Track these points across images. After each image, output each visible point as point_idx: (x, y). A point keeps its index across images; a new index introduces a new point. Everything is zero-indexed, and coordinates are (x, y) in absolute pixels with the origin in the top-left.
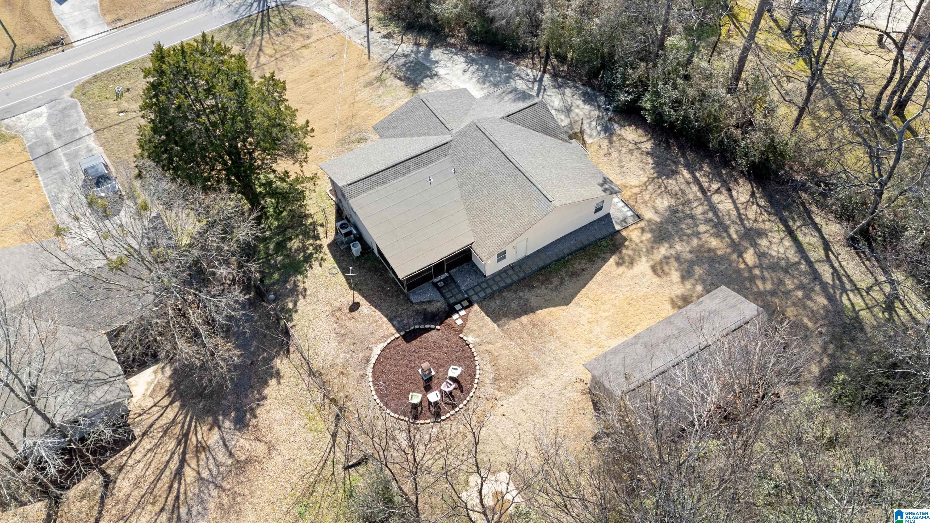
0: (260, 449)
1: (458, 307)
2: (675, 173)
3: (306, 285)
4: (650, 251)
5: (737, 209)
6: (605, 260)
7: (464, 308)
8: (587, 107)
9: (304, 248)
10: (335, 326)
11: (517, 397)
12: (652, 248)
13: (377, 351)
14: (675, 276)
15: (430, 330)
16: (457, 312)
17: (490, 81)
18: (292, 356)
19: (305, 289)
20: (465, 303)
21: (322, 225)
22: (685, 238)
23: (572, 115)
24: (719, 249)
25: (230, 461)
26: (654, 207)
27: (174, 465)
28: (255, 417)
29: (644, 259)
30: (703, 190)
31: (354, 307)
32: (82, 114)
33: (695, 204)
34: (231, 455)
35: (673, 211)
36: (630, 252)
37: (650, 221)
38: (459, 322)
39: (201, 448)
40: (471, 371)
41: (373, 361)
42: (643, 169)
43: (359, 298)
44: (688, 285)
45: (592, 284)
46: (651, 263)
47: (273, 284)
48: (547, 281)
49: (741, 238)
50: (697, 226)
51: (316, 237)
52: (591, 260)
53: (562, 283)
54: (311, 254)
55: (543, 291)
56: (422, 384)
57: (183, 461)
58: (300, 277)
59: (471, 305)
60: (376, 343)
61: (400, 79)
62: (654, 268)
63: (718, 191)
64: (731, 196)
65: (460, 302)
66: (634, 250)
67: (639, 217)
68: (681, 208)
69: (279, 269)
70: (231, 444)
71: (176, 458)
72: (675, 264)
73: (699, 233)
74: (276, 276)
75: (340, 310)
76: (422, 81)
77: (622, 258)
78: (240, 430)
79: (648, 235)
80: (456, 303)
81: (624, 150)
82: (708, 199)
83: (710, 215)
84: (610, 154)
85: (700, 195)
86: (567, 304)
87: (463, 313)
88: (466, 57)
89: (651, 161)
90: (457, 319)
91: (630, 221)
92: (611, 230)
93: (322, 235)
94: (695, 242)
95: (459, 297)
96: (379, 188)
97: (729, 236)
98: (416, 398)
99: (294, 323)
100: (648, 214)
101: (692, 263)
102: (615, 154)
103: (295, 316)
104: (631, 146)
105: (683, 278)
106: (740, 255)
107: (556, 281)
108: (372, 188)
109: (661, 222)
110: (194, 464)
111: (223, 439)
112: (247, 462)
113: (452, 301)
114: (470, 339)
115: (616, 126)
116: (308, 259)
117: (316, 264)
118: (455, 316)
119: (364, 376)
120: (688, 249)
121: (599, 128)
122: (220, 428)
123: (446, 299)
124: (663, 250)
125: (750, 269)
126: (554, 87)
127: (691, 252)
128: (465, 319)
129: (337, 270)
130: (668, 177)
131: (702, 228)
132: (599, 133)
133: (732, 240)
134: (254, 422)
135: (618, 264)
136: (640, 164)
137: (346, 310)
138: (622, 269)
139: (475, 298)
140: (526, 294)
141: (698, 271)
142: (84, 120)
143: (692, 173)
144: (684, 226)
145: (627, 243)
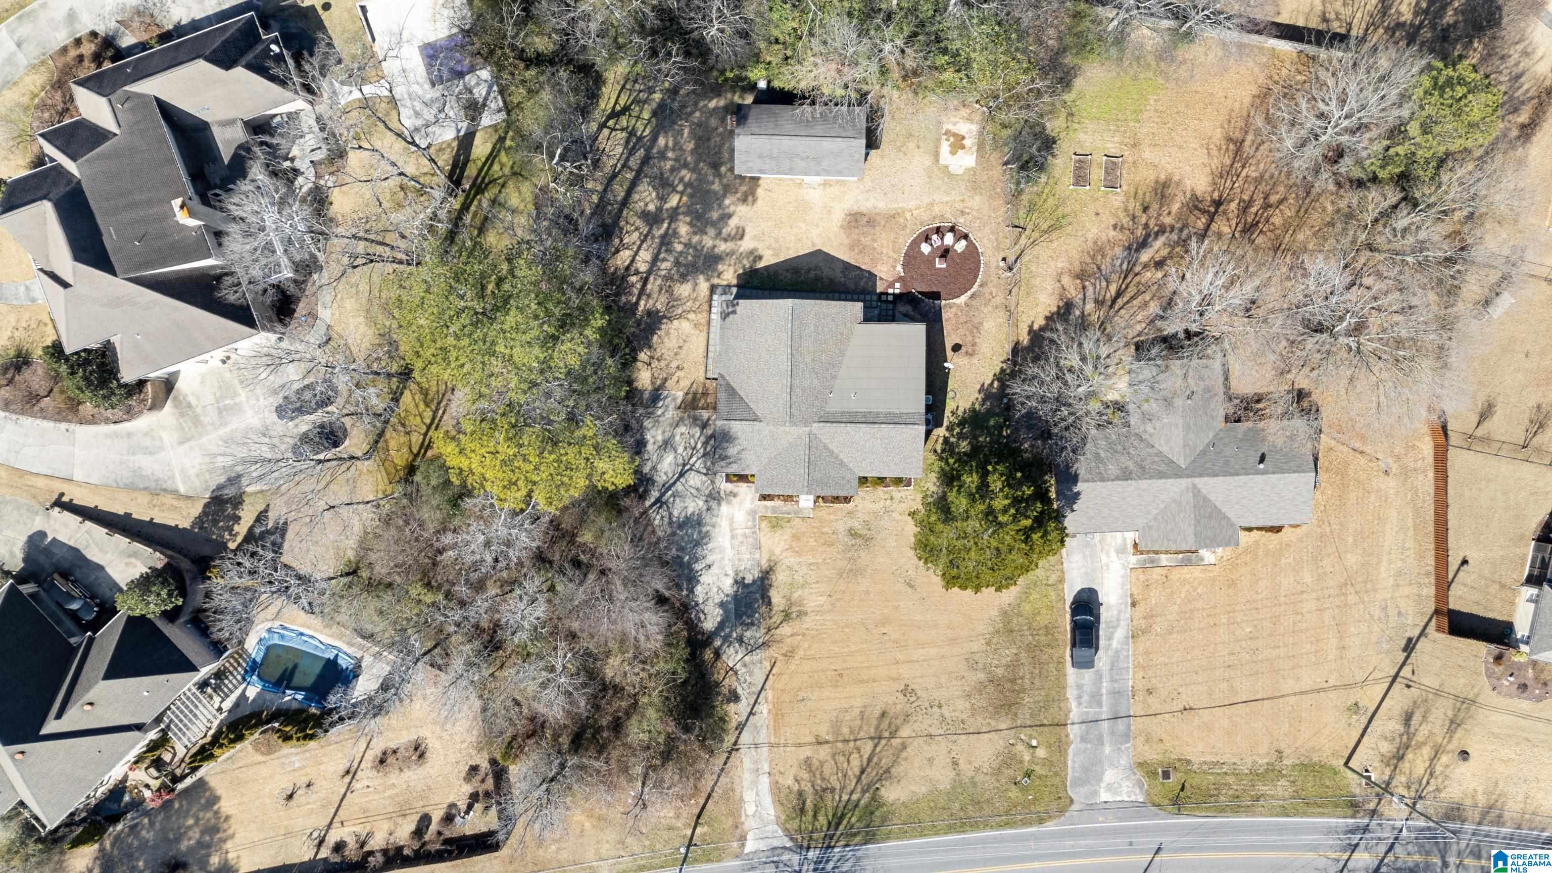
0: (1066, 280)
1: (890, 298)
2: (649, 313)
3: (977, 395)
4: (732, 253)
5: (639, 248)
6: (767, 268)
7: (887, 294)
8: (648, 437)
9: (961, 436)
10: (977, 340)
11: (901, 205)
12: (727, 255)
13: (963, 299)
14: (733, 222)
15: (920, 293)
16: (894, 294)
17: (700, 532)
18: (1015, 339)
19: (980, 392)
20: (884, 298)
21: (935, 451)
22: (699, 248)
23: (667, 434)
24: (685, 223)
25: (1087, 283)
26: (694, 290)
27: (1120, 302)
28: (1058, 307)
29: (741, 250)
30: (645, 281)
31: (957, 348)
32: (1070, 763)
33: (663, 273)
34: (1084, 288)
35: (683, 278)
36: (745, 262)
37: (708, 280)
38: (897, 285)
39: (1099, 303)
40: (915, 244)
41: (969, 293)
42: (668, 333)
43: (949, 353)
44: (732, 208)
45: (792, 254)
46: (739, 243)
47: (997, 415)
48: (818, 279)
49: (663, 220)
50: (681, 253)
51: (946, 440)
52: (776, 273)
53: (809, 270)
54: (958, 425)
55: (827, 272)
56: (949, 256)
57: (1114, 301)
58: (977, 406)
59: (882, 294)
60: (959, 306)
61: (769, 603)
62: (741, 237)
63: (637, 272)
64: (632, 261)
65: (887, 301)
66: (740, 262)
67: (713, 289)
68: (676, 277)
69: (987, 428)
70: (1081, 296)
71: (1117, 307)
72: (725, 231)
73: (685, 245)
74: (992, 423)
75: (967, 353)
76: (754, 581)
77: (755, 261)
78: (1072, 304)
79: (720, 267)
80: (890, 302)
81: (663, 363)
82: (649, 272)
83: (662, 256)
84: (678, 367)
85: (652, 278)
86: (820, 250)
87: (891, 291)
88: (691, 591)
89: (655, 337)
90: (897, 289)
91: (719, 290)
92: (742, 291)
93: (941, 440)
94: (695, 239)
95: (884, 306)
96: (897, 411)
97: (668, 228)
98: (961, 246)
99: (1001, 365)
100: (704, 286)
101: (714, 224)
102: (674, 365)
103: (998, 370)
104: (655, 364)
105: (730, 216)
106: (678, 207)
107: (812, 274)
108: (901, 414)
109: (702, 273)
110: (1108, 295)
111: (1084, 303)
112: (1077, 277)
113: (891, 306)
114: (899, 268)
115: (646, 395)
116: (962, 423)
117: (960, 412)
118: (897, 291)
119: (981, 286)
120: (705, 237)
121: (661, 404)
122: (1083, 313)
123: (893, 310)
124: (723, 247)
125: (682, 193)
126: (654, 482)
127: (706, 233)
128: (892, 285)
129: (950, 395)
130: (658, 311)
131: (679, 248)
132: (666, 397)
133: (670, 224)
134: (1061, 304)
135: (760, 258)
136: (666, 340)
137: (963, 349)
138: (761, 252)
139: (875, 298)
140: (839, 277)
141: (715, 215)
142: (1071, 752)
143: (637, 303)
144: (690, 258)
145: (741, 271)
